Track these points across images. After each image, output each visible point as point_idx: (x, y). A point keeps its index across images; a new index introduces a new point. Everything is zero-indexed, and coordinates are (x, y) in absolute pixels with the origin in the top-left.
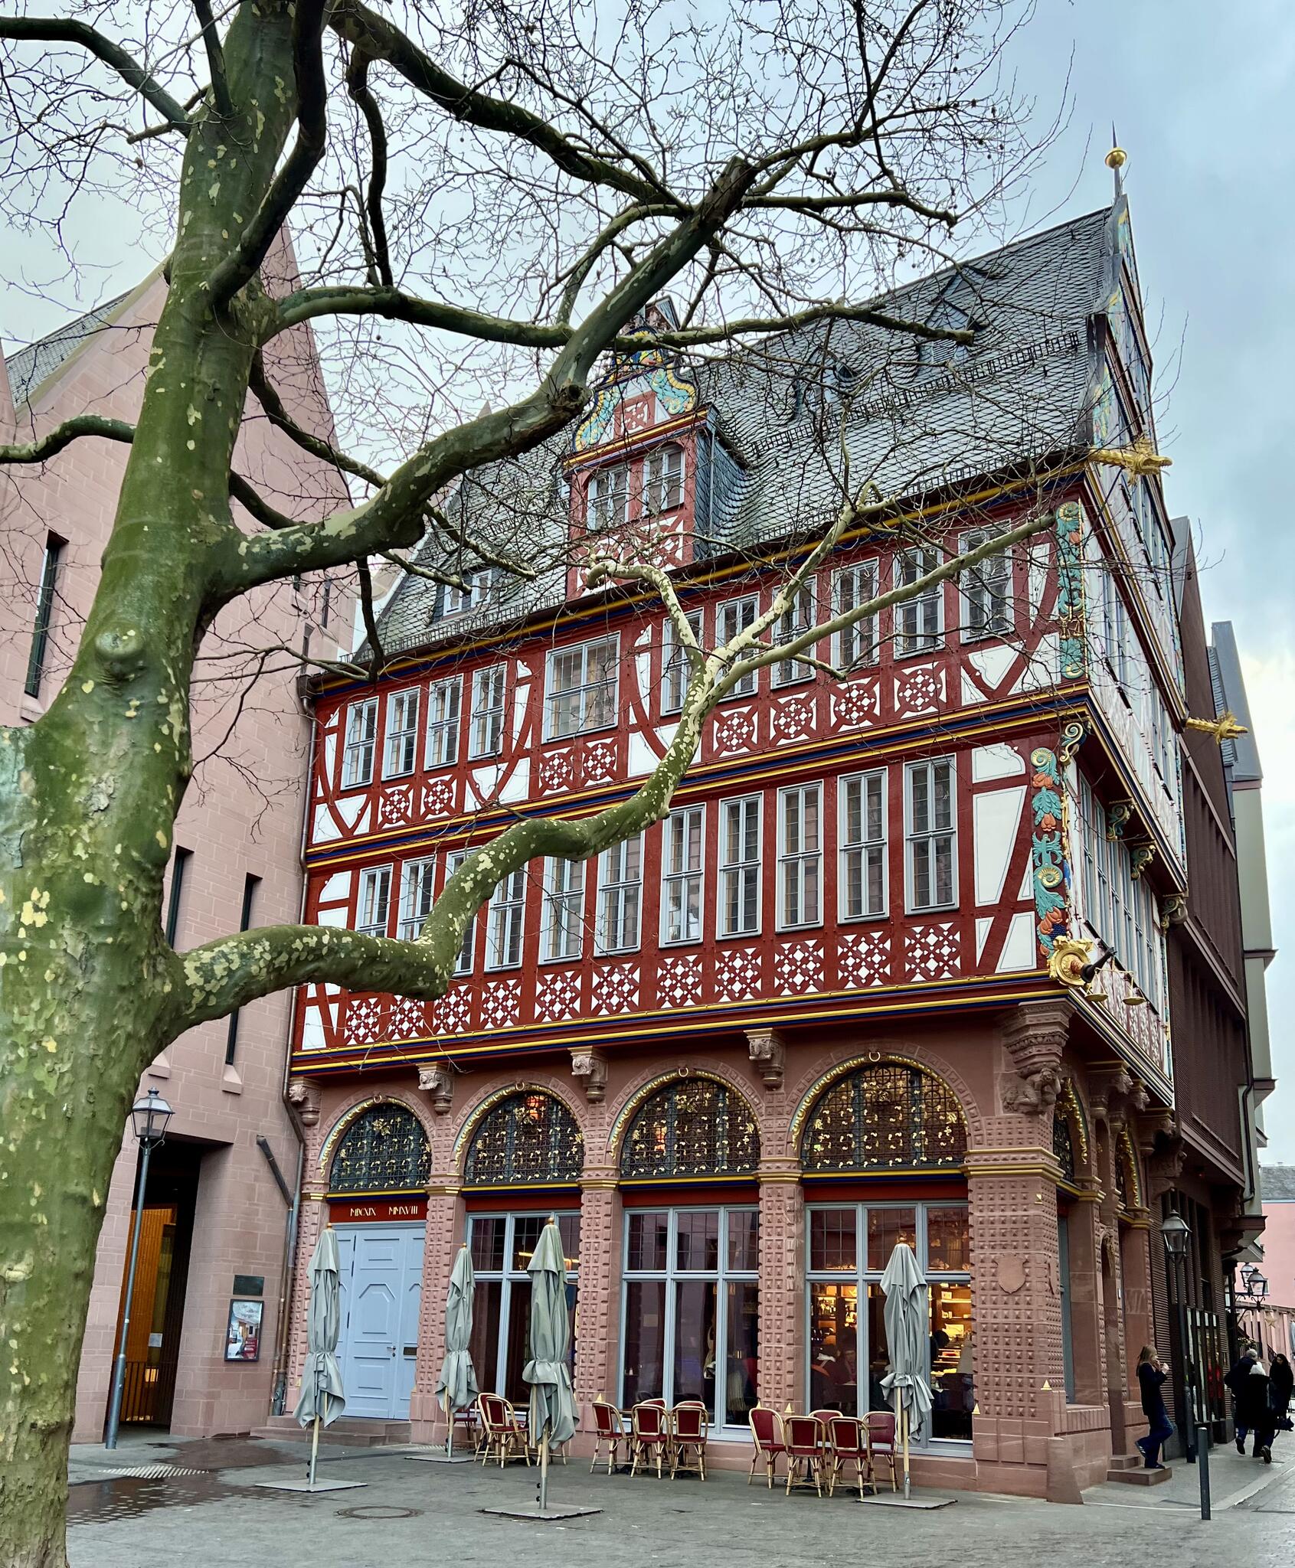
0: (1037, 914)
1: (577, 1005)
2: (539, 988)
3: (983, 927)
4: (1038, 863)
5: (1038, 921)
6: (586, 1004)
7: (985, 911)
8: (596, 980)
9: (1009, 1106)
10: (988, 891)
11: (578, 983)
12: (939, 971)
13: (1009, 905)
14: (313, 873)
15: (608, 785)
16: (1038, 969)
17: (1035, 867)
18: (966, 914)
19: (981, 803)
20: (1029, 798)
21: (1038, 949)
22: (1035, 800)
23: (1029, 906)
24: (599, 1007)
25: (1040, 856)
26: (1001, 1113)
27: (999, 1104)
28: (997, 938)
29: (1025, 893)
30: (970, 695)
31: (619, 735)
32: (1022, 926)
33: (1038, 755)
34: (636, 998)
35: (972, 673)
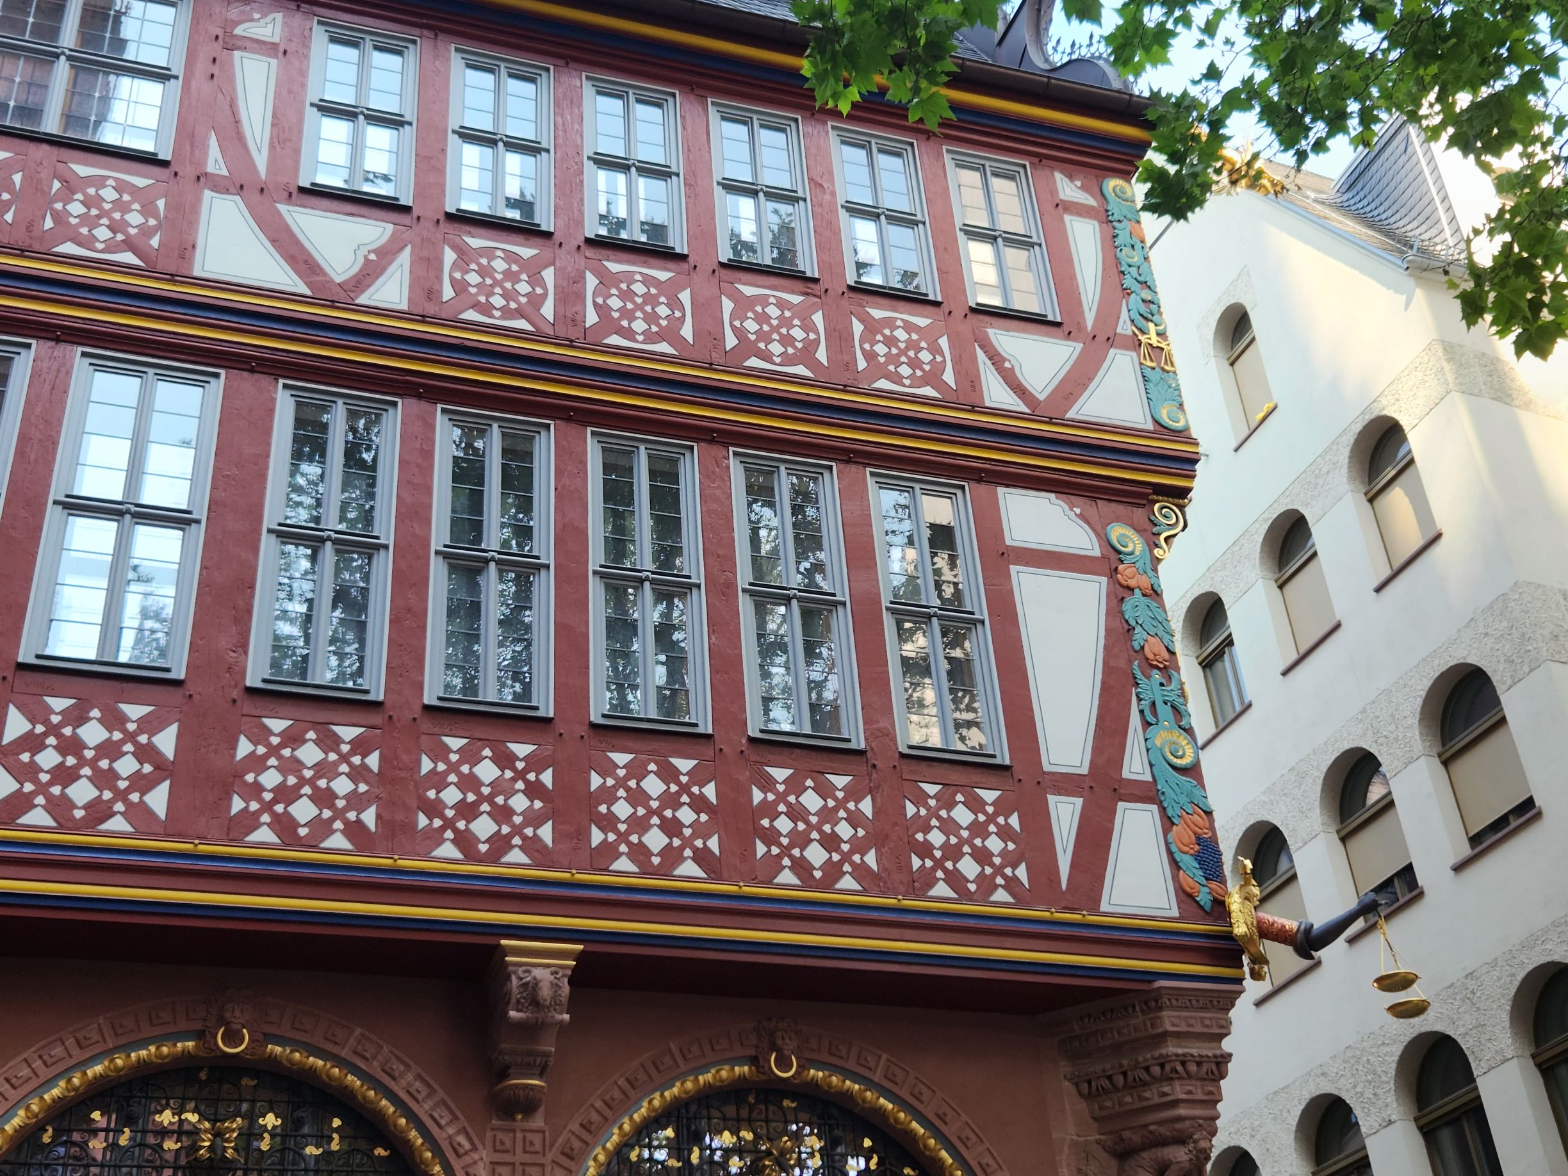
0: (1163, 810)
4: (1150, 718)
5: (1168, 823)
7: (1066, 784)
12: (986, 885)
13: (1105, 785)
16: (1181, 919)
17: (1147, 724)
18: (1025, 780)
19: (1027, 584)
21: (1175, 878)
22: (1127, 606)
23: (1147, 793)
24: (20, 802)
25: (1153, 704)
28: (1097, 840)
29: (1135, 767)
30: (995, 393)
33: (1118, 532)
34: (158, 800)
35: (996, 359)
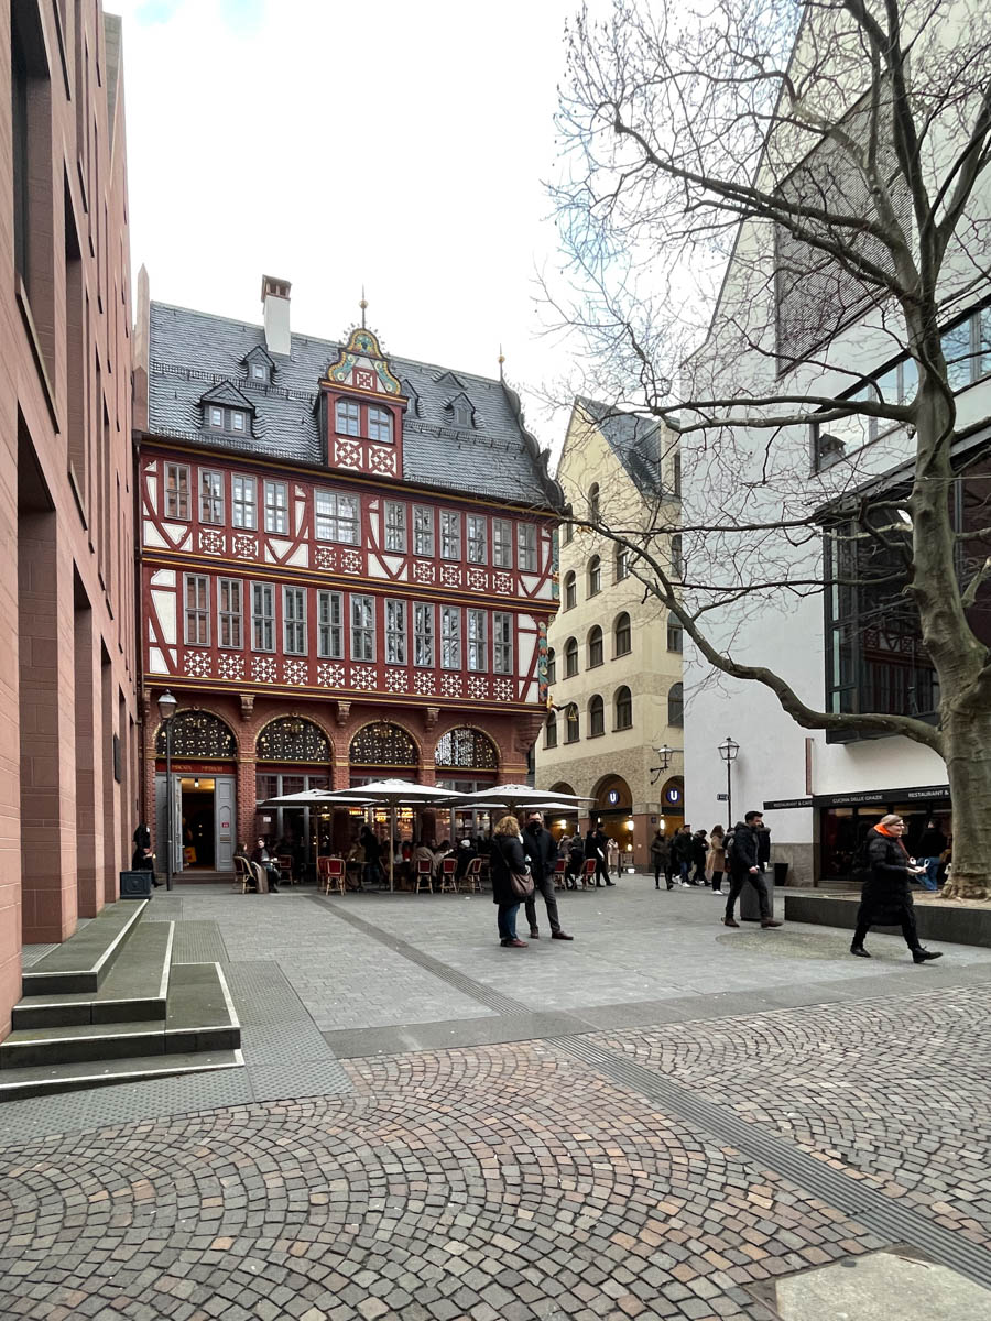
0: (539, 684)
1: (343, 682)
2: (319, 670)
3: (521, 684)
5: (539, 686)
6: (348, 683)
7: (522, 679)
8: (352, 672)
9: (517, 750)
10: (523, 672)
11: (342, 671)
12: (506, 698)
13: (529, 679)
14: (146, 564)
15: (357, 576)
16: (538, 703)
17: (540, 666)
18: (515, 678)
19: (521, 636)
20: (538, 639)
21: (539, 696)
22: (539, 641)
23: (537, 680)
24: (355, 686)
26: (513, 752)
27: (513, 748)
28: (526, 689)
29: (535, 675)
30: (521, 593)
31: (363, 551)
32: (534, 686)
33: (541, 623)
34: (375, 684)
35: (522, 583)
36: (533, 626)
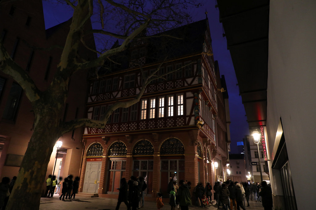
1: (127, 129)
2: (121, 126)
3: (187, 118)
8: (130, 125)
11: (127, 125)
12: (181, 125)
13: (191, 115)
14: (87, 107)
16: (195, 125)
17: (195, 110)
19: (187, 100)
20: (194, 100)
21: (195, 122)
24: (130, 129)
28: (189, 120)
30: (186, 85)
31: (135, 88)
32: (193, 118)
33: (195, 94)
35: (186, 82)
36: (192, 95)
